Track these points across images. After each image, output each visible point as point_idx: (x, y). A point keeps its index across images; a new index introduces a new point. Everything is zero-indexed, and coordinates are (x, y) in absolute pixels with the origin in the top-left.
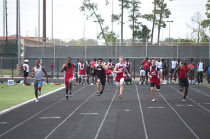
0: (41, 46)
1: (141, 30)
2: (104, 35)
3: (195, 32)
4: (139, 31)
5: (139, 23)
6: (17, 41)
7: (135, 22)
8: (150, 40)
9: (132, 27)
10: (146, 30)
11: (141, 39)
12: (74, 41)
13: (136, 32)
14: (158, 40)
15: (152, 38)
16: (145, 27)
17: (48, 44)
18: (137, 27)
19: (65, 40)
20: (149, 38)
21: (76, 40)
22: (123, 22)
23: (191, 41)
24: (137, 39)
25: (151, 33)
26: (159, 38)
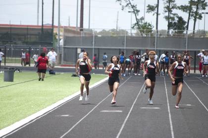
0: (79, 36)
1: (176, 22)
2: (138, 25)
4: (175, 23)
5: (175, 15)
6: (52, 30)
7: (171, 13)
8: (185, 32)
9: (168, 18)
10: (181, 22)
11: (177, 31)
12: (105, 31)
13: (171, 23)
14: (194, 32)
15: (187, 29)
16: (180, 19)
17: (85, 34)
18: (173, 19)
19: (96, 30)
20: (184, 29)
21: (107, 30)
22: (159, 13)
24: (171, 31)
25: (186, 24)
26: (194, 29)
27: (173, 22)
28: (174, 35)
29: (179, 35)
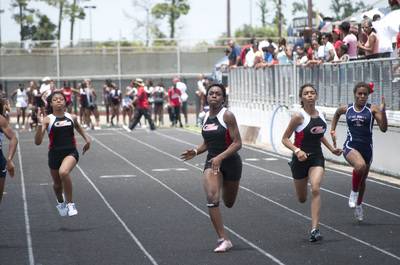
1: (37, 25)
3: (141, 28)
4: (34, 27)
5: (32, 11)
7: (25, 9)
8: (55, 45)
9: (19, 18)
10: (46, 24)
11: (38, 42)
13: (27, 27)
14: (71, 45)
15: (59, 38)
16: (44, 19)
18: (30, 19)
20: (52, 38)
23: (134, 45)
24: (28, 43)
25: (57, 29)
26: (72, 38)
27: (30, 26)
28: (33, 51)
29: (44, 51)
